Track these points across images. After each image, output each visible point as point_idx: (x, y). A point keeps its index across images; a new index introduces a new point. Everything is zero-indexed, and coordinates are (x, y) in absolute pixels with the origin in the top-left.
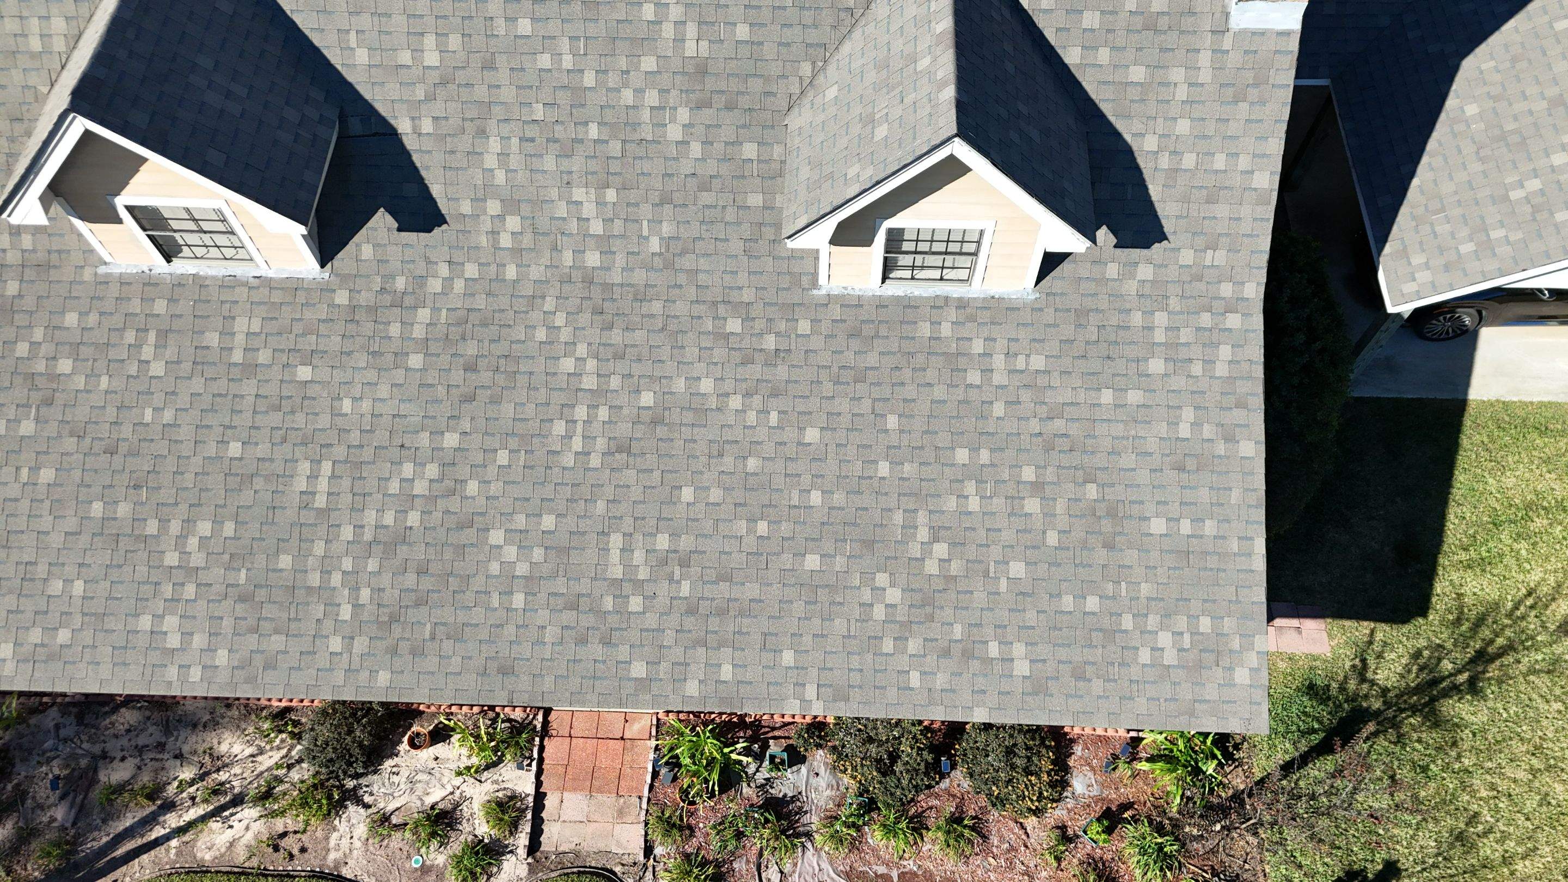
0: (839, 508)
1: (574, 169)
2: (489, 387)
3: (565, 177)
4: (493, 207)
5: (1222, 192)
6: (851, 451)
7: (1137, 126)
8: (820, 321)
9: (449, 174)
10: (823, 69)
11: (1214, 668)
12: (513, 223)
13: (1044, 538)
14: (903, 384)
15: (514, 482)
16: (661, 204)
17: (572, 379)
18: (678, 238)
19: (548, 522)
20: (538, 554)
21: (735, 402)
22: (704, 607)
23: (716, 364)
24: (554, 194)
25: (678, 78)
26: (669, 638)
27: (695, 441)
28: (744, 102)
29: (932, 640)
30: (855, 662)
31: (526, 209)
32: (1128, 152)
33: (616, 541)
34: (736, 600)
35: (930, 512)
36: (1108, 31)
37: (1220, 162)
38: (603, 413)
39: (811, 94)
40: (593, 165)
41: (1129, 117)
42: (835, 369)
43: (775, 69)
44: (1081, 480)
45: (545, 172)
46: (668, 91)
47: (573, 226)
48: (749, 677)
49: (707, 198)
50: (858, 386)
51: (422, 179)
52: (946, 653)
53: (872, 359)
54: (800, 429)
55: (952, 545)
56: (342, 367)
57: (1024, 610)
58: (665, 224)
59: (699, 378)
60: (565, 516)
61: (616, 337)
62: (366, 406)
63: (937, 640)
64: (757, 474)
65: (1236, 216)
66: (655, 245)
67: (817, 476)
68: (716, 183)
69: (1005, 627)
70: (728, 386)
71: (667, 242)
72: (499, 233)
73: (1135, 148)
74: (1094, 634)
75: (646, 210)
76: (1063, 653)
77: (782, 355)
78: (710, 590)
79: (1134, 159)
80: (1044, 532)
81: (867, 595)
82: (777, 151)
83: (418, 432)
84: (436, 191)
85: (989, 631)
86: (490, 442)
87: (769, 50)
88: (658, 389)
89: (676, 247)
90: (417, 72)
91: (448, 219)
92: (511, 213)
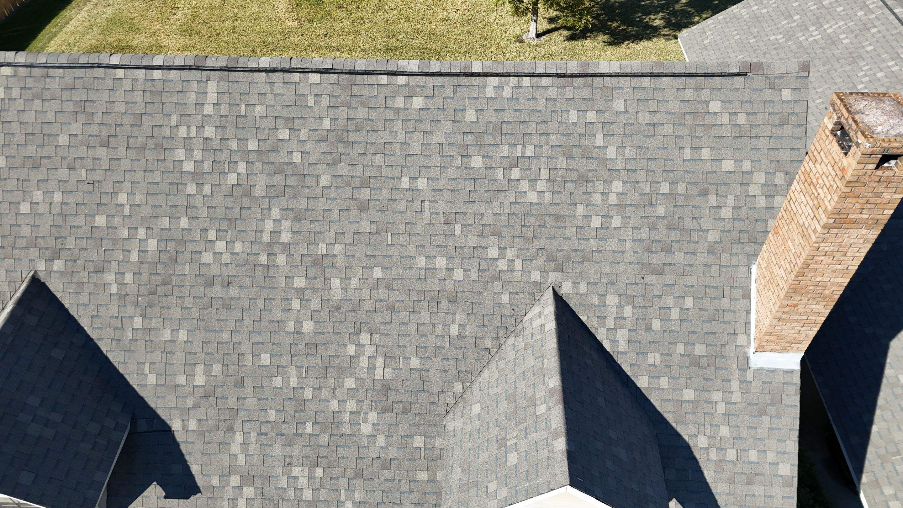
1: (294, 454)
3: (288, 460)
4: (235, 481)
5: (757, 477)
7: (692, 430)
9: (205, 458)
10: (470, 387)
12: (248, 491)
16: (355, 478)
18: (366, 503)
25: (370, 392)
28: (415, 408)
32: (687, 447)
36: (666, 366)
37: (753, 456)
39: (461, 404)
40: (307, 451)
41: (685, 423)
43: (436, 387)
45: (274, 456)
46: (363, 401)
47: (291, 494)
49: (388, 474)
51: (186, 461)
58: (357, 493)
65: (769, 494)
66: (349, 507)
68: (394, 464)
72: (237, 500)
73: (691, 445)
75: (344, 482)
79: (692, 452)
82: (438, 442)
84: (195, 469)
87: (433, 375)
90: (189, 389)
91: (201, 489)
92: (247, 485)
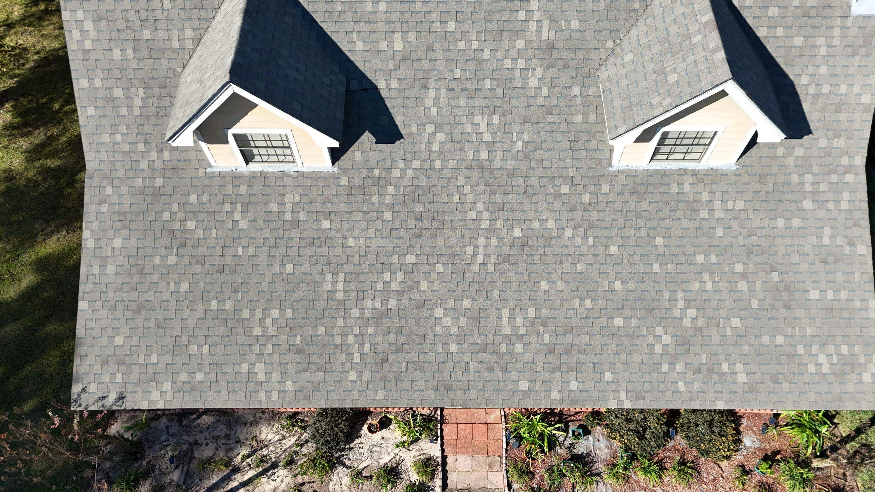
0: (632, 291)
1: (476, 105)
2: (430, 229)
3: (471, 110)
4: (430, 128)
5: (844, 106)
6: (637, 258)
7: (797, 71)
8: (614, 185)
9: (406, 110)
10: (620, 43)
11: (851, 374)
12: (440, 136)
13: (750, 304)
14: (664, 219)
15: (446, 282)
16: (524, 123)
17: (475, 223)
18: (533, 142)
19: (467, 303)
20: (462, 321)
21: (568, 233)
22: (558, 349)
23: (556, 211)
24: (464, 119)
25: (537, 52)
26: (539, 366)
27: (546, 255)
28: (574, 64)
29: (690, 364)
30: (647, 378)
31: (448, 129)
32: (791, 84)
33: (505, 313)
34: (576, 345)
35: (684, 291)
36: (782, 18)
37: (843, 89)
38: (494, 241)
40: (486, 103)
41: (792, 65)
42: (624, 212)
43: (592, 45)
44: (769, 270)
45: (460, 107)
46: (531, 60)
47: (474, 137)
48: (587, 388)
49: (550, 118)
50: (638, 221)
51: (390, 114)
52: (698, 371)
53: (645, 205)
54: (606, 246)
55: (698, 309)
56: (347, 221)
57: (741, 345)
58: (525, 134)
59: (547, 220)
60: (476, 299)
61: (499, 198)
62: (362, 241)
63: (692, 364)
64: (583, 273)
65: (851, 119)
66: (519, 146)
67: (618, 273)
68: (556, 110)
69: (731, 355)
70: (564, 223)
71: (526, 144)
72: (432, 143)
73: (795, 83)
74: (782, 357)
75: (515, 127)
76: (765, 369)
77: (593, 205)
78: (560, 340)
79: (794, 89)
80: (750, 301)
81: (651, 340)
82: (591, 91)
83: (391, 255)
84: (398, 120)
85: (722, 358)
86: (432, 260)
87: (589, 35)
88: (524, 227)
89: (531, 147)
90: (390, 53)
91: (404, 136)
92: (439, 131)
